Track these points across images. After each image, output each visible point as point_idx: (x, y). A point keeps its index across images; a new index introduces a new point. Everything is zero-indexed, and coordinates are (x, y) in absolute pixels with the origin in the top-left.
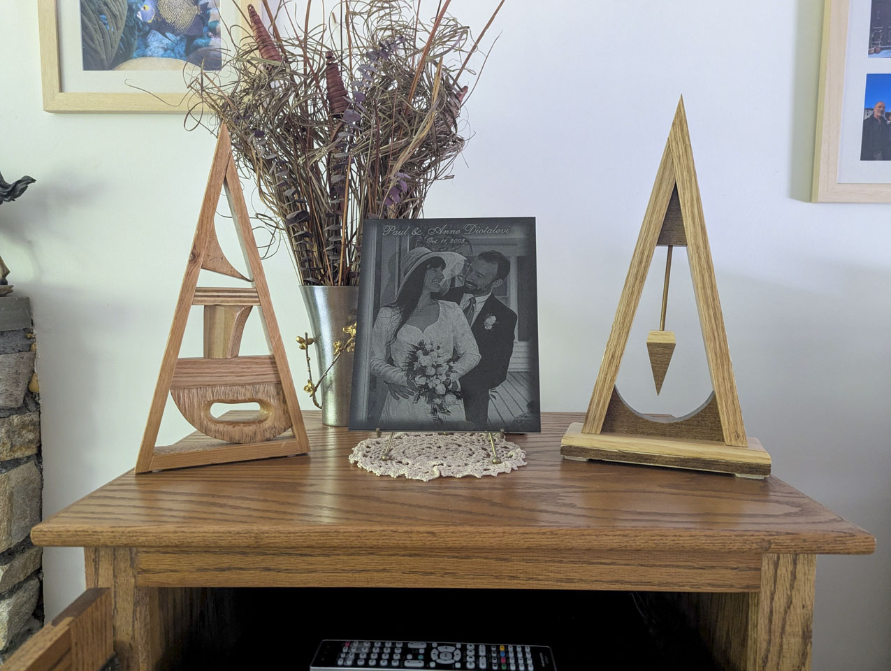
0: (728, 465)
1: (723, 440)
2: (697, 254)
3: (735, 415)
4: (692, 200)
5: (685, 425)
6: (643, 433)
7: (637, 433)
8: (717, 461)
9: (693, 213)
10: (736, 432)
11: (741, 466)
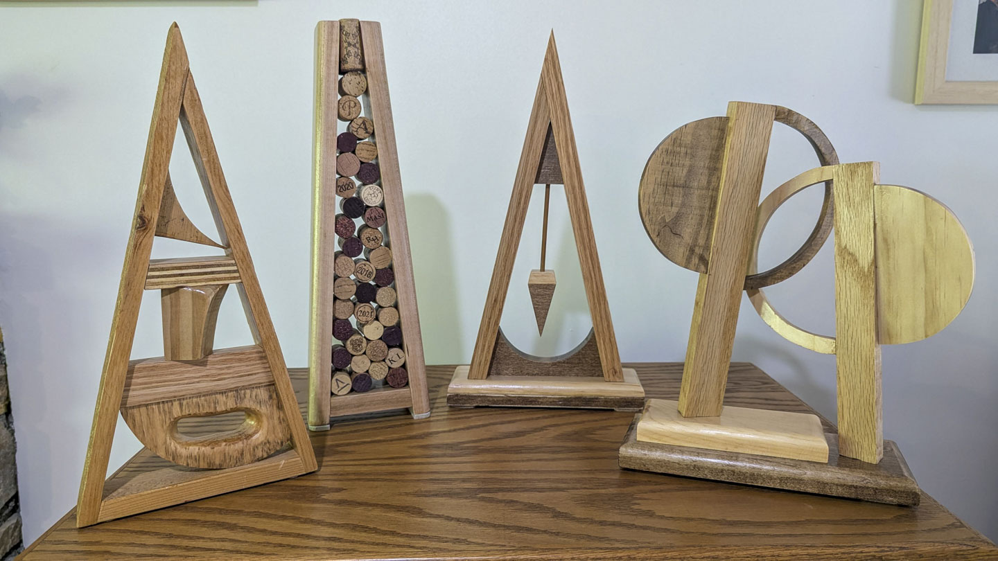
0: (607, 401)
1: (603, 376)
2: (572, 195)
3: (612, 352)
4: (567, 140)
5: (567, 363)
6: (528, 374)
7: (523, 375)
8: (597, 398)
9: (567, 152)
10: (614, 368)
11: (618, 401)
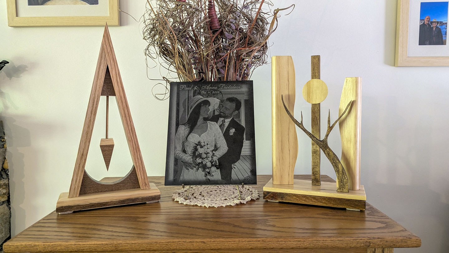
0: (143, 199)
1: (140, 187)
2: (121, 101)
3: (144, 175)
4: (116, 75)
5: (122, 183)
6: (101, 191)
7: (99, 192)
8: (138, 198)
9: (117, 80)
10: (145, 183)
11: (148, 198)
